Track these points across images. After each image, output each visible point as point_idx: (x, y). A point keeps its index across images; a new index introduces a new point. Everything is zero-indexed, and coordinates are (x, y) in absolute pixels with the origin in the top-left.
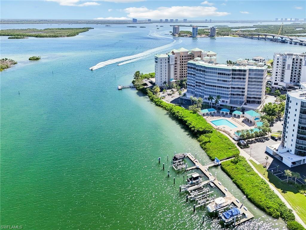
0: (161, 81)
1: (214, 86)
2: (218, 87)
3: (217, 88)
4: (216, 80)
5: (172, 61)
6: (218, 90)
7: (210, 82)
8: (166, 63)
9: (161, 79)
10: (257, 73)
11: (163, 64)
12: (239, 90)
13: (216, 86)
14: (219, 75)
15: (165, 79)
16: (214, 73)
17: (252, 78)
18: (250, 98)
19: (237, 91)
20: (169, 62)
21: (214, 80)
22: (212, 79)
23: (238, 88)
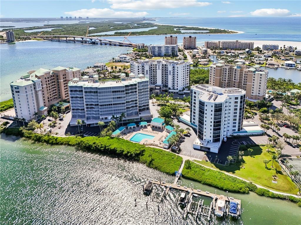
0: (30, 114)
1: (109, 105)
2: (114, 104)
3: (113, 106)
4: (111, 98)
5: (38, 87)
6: (114, 107)
7: (105, 102)
8: (32, 90)
9: (29, 111)
10: (144, 84)
11: (29, 93)
12: (133, 102)
13: (112, 104)
14: (114, 93)
15: (34, 109)
16: (109, 92)
17: (141, 90)
18: (141, 107)
19: (131, 104)
20: (35, 88)
21: (109, 98)
22: (107, 99)
23: (132, 101)
